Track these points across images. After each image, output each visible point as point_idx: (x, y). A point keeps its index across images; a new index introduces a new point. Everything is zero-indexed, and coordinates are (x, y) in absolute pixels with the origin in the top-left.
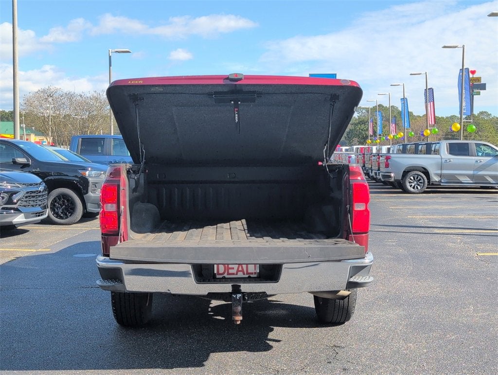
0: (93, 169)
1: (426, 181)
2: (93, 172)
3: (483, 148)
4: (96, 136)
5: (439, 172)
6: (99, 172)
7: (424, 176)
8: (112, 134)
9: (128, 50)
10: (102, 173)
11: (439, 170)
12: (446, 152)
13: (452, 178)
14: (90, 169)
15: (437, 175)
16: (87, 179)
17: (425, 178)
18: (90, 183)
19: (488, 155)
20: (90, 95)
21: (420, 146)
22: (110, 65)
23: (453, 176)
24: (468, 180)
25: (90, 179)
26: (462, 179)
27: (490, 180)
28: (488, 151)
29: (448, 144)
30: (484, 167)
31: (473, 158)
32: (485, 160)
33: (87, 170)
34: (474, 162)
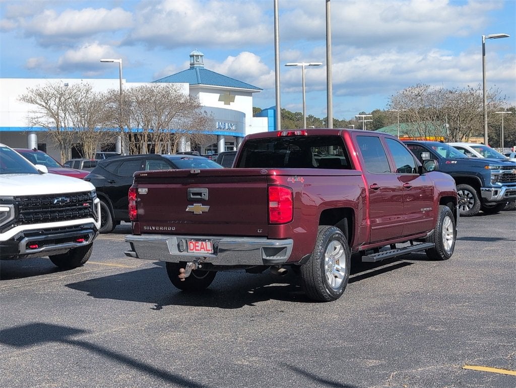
22: (484, 55)
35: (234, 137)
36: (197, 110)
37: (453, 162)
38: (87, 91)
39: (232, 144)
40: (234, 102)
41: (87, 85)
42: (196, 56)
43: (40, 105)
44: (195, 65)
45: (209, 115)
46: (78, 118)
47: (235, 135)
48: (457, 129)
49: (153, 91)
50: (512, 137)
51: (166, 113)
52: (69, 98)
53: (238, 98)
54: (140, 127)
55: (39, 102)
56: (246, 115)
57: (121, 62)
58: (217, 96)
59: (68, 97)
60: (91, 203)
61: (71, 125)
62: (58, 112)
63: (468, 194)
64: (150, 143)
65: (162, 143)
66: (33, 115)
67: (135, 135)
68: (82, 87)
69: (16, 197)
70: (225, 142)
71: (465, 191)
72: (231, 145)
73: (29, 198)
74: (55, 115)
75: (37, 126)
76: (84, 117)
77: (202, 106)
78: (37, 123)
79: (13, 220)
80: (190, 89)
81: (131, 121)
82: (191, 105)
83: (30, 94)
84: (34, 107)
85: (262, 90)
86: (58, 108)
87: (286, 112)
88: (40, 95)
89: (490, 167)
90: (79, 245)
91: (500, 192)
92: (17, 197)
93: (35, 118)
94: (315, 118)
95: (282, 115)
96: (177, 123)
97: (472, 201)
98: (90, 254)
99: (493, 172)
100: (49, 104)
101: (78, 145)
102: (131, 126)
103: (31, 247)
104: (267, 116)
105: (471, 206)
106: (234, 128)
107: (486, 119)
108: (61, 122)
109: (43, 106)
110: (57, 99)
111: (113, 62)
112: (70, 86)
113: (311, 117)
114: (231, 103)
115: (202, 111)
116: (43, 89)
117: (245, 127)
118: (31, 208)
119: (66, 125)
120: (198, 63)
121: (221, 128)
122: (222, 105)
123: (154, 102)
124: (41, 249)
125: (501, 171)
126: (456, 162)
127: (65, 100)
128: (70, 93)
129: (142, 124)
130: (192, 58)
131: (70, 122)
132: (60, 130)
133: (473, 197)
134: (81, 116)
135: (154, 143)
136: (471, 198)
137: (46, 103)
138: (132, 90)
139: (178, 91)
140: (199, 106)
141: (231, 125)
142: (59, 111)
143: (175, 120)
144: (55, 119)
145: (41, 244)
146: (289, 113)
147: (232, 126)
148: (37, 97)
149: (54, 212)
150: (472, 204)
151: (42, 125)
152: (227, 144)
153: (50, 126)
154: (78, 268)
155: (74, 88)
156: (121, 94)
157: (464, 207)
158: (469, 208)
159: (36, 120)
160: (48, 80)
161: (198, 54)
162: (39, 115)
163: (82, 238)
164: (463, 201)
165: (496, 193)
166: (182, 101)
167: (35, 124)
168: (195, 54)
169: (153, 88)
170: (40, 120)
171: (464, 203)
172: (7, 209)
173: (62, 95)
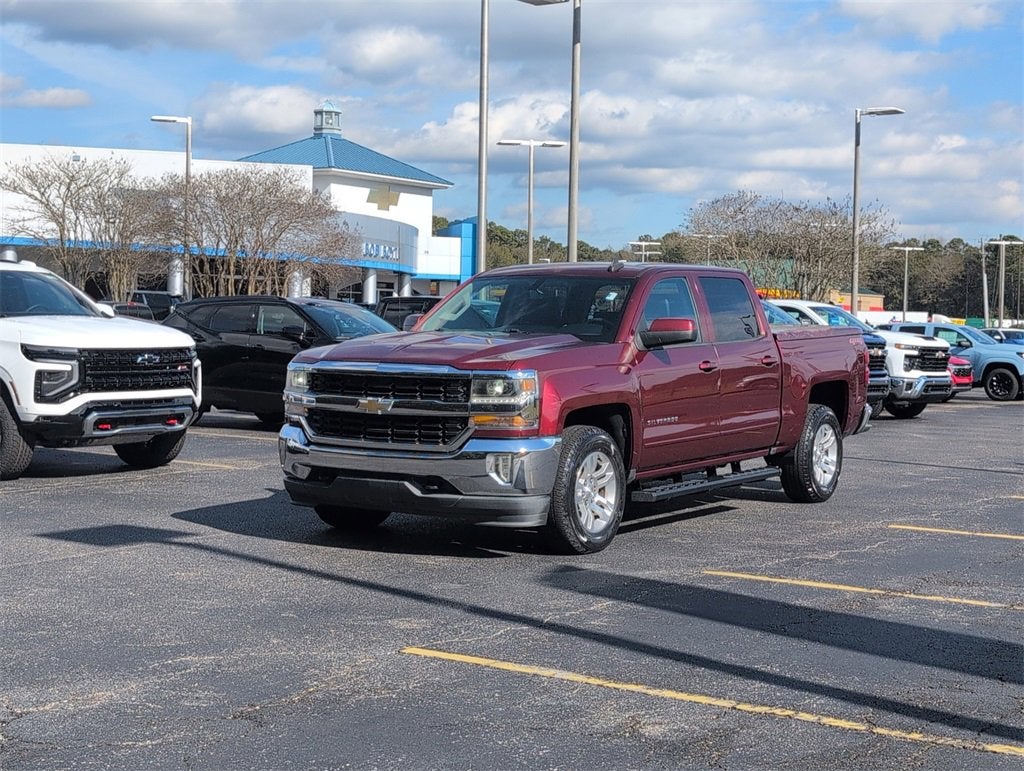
35: (395, 272)
36: (330, 220)
38: (121, 175)
39: (390, 286)
40: (396, 205)
41: (122, 162)
42: (326, 112)
43: (31, 196)
44: (324, 131)
45: (351, 230)
46: (100, 224)
47: (397, 270)
48: (804, 276)
49: (248, 180)
50: (930, 296)
51: (273, 223)
52: (86, 186)
53: (405, 198)
54: (222, 246)
55: (29, 191)
56: (420, 233)
57: (190, 123)
58: (365, 192)
59: (85, 183)
60: (190, 366)
61: (88, 237)
62: (63, 211)
64: (240, 277)
65: (261, 278)
66: (15, 215)
67: (212, 261)
68: (112, 166)
69: (81, 351)
70: (378, 283)
72: (387, 288)
73: (100, 352)
74: (58, 218)
75: (22, 235)
76: (114, 223)
77: (340, 212)
78: (23, 229)
79: (77, 384)
80: (314, 176)
81: (205, 235)
82: (318, 211)
83: (12, 176)
84: (18, 199)
85: (452, 184)
86: (64, 203)
87: (497, 228)
88: (31, 178)
90: (169, 428)
92: (85, 350)
93: (19, 221)
94: (552, 243)
95: (489, 232)
96: (293, 242)
98: (181, 446)
100: (46, 195)
101: (99, 275)
102: (205, 245)
103: (101, 427)
104: (460, 236)
106: (395, 255)
107: (857, 261)
108: (68, 230)
109: (36, 199)
110: (62, 187)
111: (174, 121)
112: (90, 163)
113: (544, 240)
114: (391, 207)
115: (340, 221)
116: (38, 167)
117: (416, 255)
118: (101, 369)
119: (79, 235)
120: (329, 126)
121: (370, 255)
122: (372, 210)
123: (251, 201)
124: (116, 431)
127: (76, 188)
128: (88, 177)
129: (225, 241)
130: (319, 116)
131: (85, 231)
132: (67, 245)
134: (107, 222)
135: (246, 278)
137: (43, 194)
138: (209, 176)
139: (296, 183)
140: (334, 213)
141: (390, 249)
142: (66, 209)
143: (288, 235)
144: (58, 223)
145: (115, 423)
146: (503, 231)
147: (392, 252)
148: (26, 180)
149: (137, 375)
151: (32, 233)
152: (382, 285)
153: (47, 236)
154: (159, 468)
155: (97, 166)
156: (188, 182)
159: (21, 224)
160: (49, 148)
161: (332, 109)
162: (27, 215)
163: (174, 419)
166: (303, 200)
167: (20, 232)
168: (325, 109)
169: (249, 174)
170: (27, 224)
172: (69, 368)
173: (72, 179)
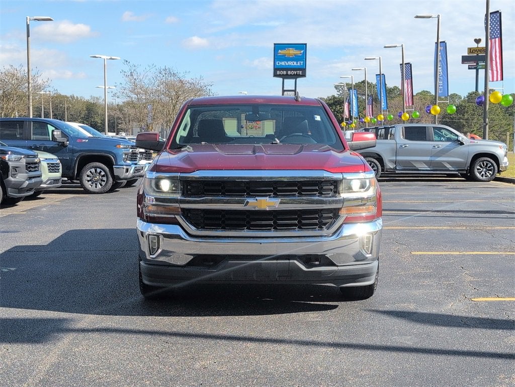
0: (14, 153)
1: (380, 168)
2: (13, 156)
3: (444, 132)
4: (12, 119)
5: (394, 158)
6: (19, 156)
7: (378, 163)
8: (31, 117)
9: (49, 18)
10: (23, 157)
11: (393, 156)
12: (402, 137)
13: (408, 165)
14: (9, 153)
15: (391, 161)
16: (7, 163)
17: (379, 165)
18: (10, 168)
19: (449, 140)
20: (5, 70)
21: (380, 130)
22: (28, 36)
23: (409, 162)
24: (424, 167)
25: (10, 163)
26: (418, 166)
27: (449, 166)
28: (449, 135)
29: (404, 128)
30: (443, 152)
31: (431, 143)
32: (444, 145)
33: (7, 154)
34: (431, 147)
37: (84, 141)
63: (101, 172)
71: (98, 169)
89: (121, 146)
91: (130, 170)
97: (105, 179)
99: (124, 151)
105: (103, 183)
125: (131, 150)
126: (87, 141)
133: (106, 175)
136: (103, 176)
150: (104, 181)
157: (96, 184)
158: (101, 185)
164: (96, 179)
165: (127, 170)
171: (97, 181)
